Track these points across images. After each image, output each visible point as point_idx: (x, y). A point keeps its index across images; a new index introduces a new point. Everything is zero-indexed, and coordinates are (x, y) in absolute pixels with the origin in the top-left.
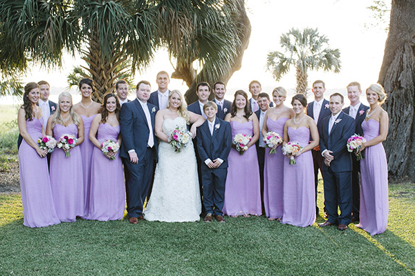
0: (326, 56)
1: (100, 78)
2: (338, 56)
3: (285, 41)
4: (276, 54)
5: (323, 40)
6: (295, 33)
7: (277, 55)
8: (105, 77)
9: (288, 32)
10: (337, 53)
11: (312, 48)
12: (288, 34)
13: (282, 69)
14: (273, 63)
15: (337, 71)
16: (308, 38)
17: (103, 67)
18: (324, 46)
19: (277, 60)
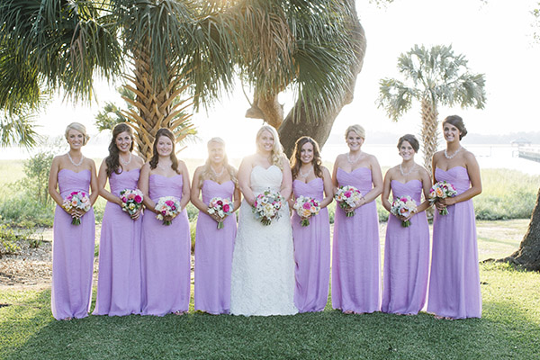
0: (464, 85)
1: (152, 115)
2: (481, 84)
3: (406, 63)
4: (392, 83)
5: (461, 62)
6: (420, 53)
7: (394, 85)
8: (158, 113)
9: (410, 51)
10: (480, 80)
11: (443, 74)
12: (410, 54)
13: (401, 104)
14: (389, 96)
15: (480, 106)
16: (439, 59)
17: (155, 99)
18: (461, 71)
19: (394, 91)
